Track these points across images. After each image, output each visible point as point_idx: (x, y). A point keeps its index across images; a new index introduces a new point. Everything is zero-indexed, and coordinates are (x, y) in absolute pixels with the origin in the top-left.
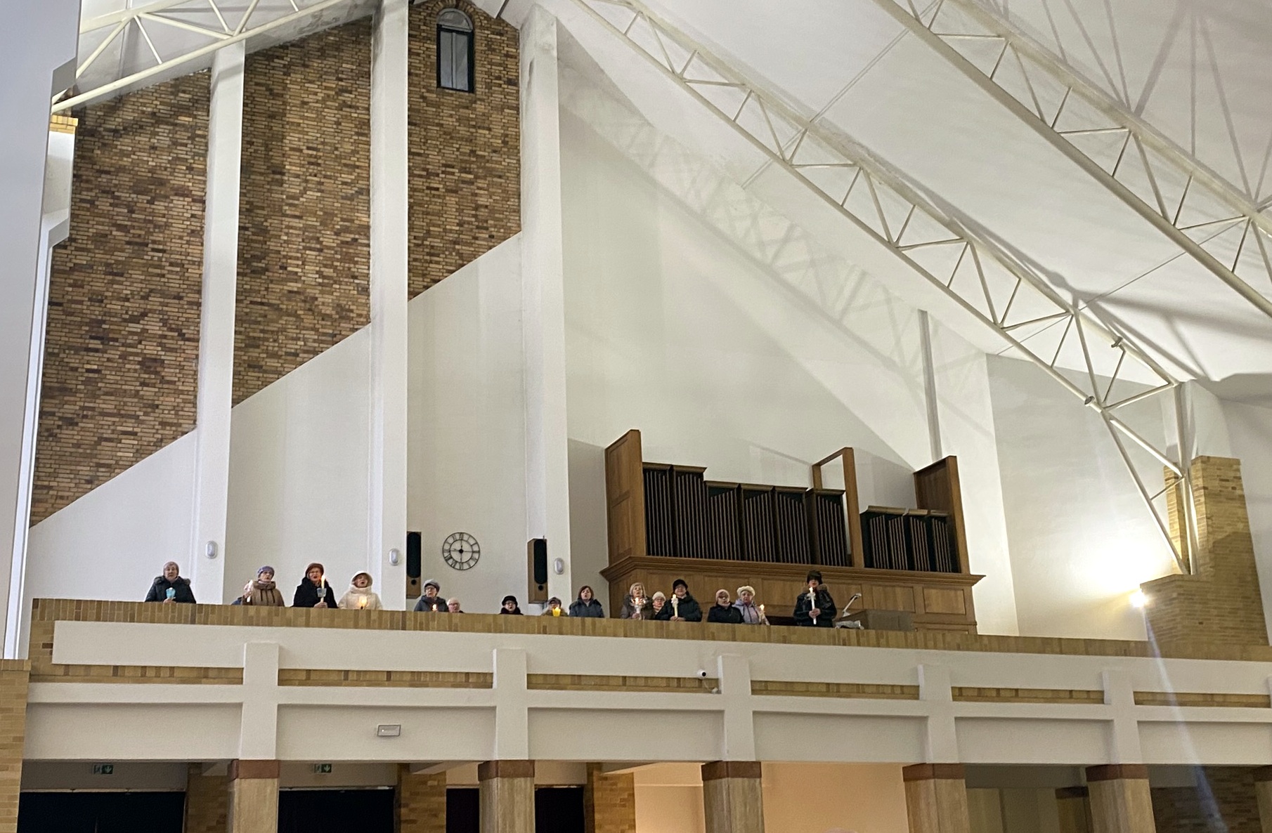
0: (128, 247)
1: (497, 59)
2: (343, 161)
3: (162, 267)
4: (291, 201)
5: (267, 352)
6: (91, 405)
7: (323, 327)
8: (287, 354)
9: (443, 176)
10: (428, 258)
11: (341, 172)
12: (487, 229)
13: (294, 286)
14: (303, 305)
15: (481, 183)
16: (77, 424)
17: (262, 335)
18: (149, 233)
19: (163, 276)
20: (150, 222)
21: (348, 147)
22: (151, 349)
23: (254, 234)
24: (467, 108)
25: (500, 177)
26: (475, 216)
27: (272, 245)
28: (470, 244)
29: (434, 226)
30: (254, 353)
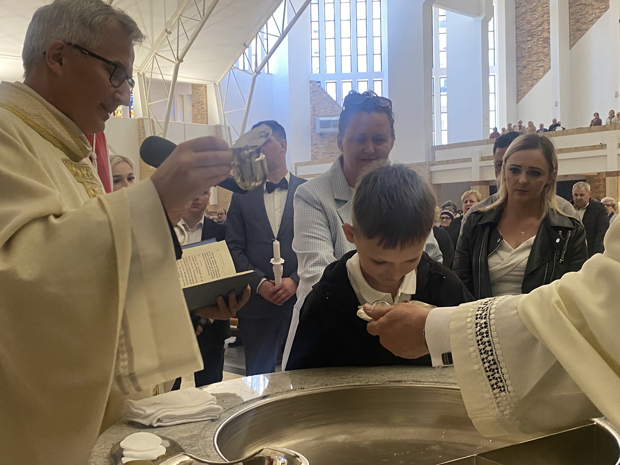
5: (582, 23)
6: (530, 60)
7: (602, 6)
8: (589, 21)
16: (526, 67)
17: (580, 17)
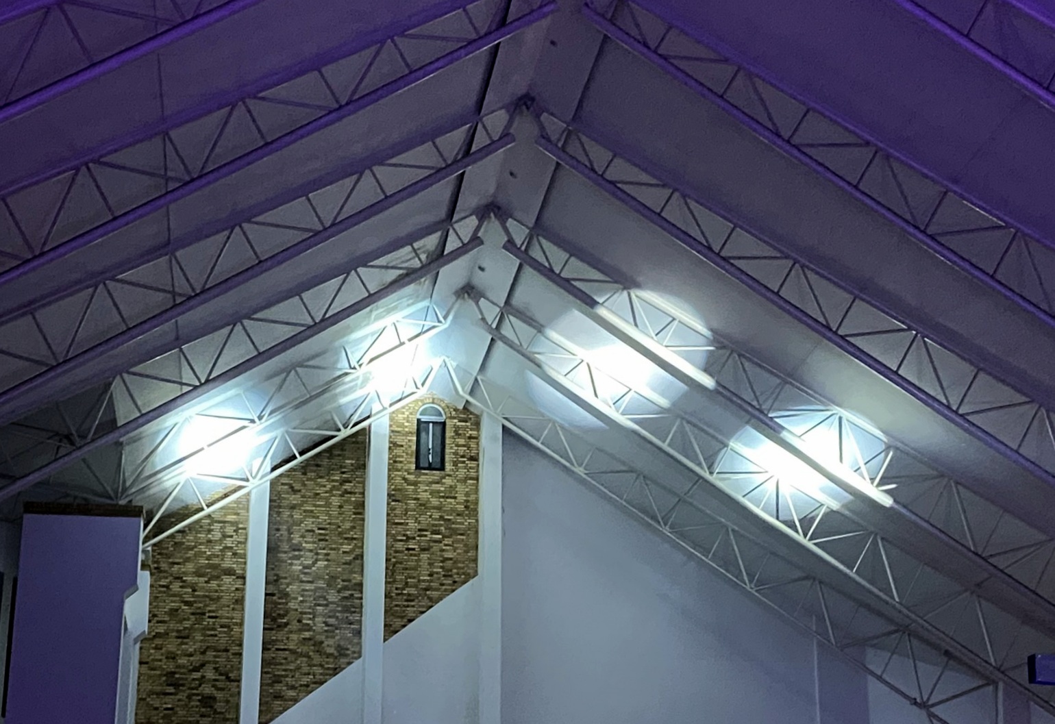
0: (191, 617)
1: (462, 441)
2: (345, 536)
3: (214, 629)
4: (306, 571)
5: (287, 685)
7: (327, 663)
8: (301, 686)
9: (418, 538)
10: (406, 603)
11: (342, 544)
12: (451, 576)
13: (307, 634)
14: (312, 648)
15: (446, 541)
17: (283, 673)
18: (206, 605)
19: (216, 636)
20: (207, 596)
21: (348, 525)
22: (207, 690)
23: (279, 598)
24: (438, 483)
25: (462, 534)
26: (441, 567)
27: (292, 605)
28: (437, 590)
29: (410, 578)
30: (278, 687)
